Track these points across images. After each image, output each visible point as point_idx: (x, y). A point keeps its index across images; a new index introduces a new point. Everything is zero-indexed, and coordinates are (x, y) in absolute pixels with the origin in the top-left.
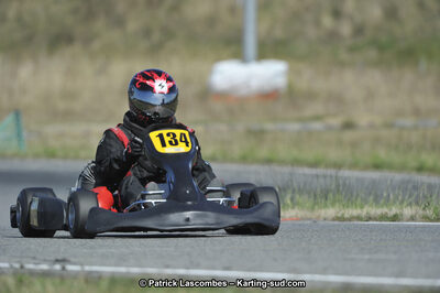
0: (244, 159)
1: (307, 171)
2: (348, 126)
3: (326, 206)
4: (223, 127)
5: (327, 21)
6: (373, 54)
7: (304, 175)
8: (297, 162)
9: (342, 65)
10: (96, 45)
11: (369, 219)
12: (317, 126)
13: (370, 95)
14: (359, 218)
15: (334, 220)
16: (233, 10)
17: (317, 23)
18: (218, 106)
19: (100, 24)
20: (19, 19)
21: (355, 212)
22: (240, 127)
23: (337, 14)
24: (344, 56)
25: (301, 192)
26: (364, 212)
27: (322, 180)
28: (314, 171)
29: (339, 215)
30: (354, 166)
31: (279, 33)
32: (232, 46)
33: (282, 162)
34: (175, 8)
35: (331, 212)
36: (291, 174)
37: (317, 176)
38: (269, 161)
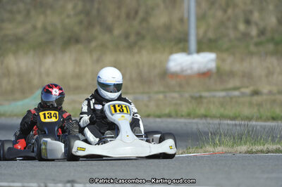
0: (189, 115)
1: (229, 122)
2: (256, 93)
3: (241, 144)
4: (176, 95)
5: (242, 27)
6: (271, 47)
7: (228, 124)
8: (222, 117)
9: (251, 54)
10: (94, 44)
11: (268, 152)
12: (236, 93)
13: (270, 73)
14: (262, 151)
15: (246, 153)
16: (181, 20)
17: (236, 28)
18: (173, 82)
19: (96, 31)
20: (44, 28)
21: (259, 148)
22: (187, 95)
23: (248, 22)
24: (252, 48)
25: (225, 135)
26: (265, 148)
27: (238, 128)
28: (234, 122)
29: (249, 150)
30: (259, 118)
31: (211, 35)
32: (181, 44)
33: (213, 117)
34: (145, 20)
35: (244, 148)
36: (219, 124)
37: (236, 125)
38: (205, 116)
